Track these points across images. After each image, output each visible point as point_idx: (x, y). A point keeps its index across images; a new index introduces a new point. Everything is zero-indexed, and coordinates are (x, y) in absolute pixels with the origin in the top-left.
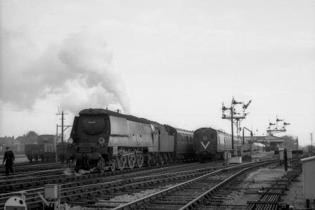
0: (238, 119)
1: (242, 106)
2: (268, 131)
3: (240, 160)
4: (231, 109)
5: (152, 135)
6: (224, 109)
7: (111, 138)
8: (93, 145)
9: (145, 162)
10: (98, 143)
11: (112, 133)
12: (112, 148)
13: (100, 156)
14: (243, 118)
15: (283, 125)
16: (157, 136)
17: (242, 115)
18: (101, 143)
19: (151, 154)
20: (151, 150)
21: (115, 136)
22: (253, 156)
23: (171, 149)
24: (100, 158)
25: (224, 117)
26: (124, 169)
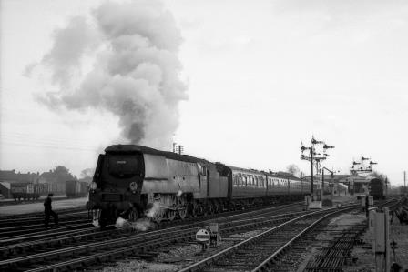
0: (318, 160)
1: (322, 145)
2: (351, 171)
3: (320, 205)
4: (311, 149)
5: (199, 177)
6: (303, 148)
7: (145, 183)
8: (123, 191)
9: (190, 212)
10: (129, 189)
11: (146, 177)
12: (147, 195)
13: (131, 205)
14: (323, 159)
15: (369, 165)
16: (205, 178)
17: (322, 156)
18: (132, 188)
19: (198, 201)
20: (197, 196)
21: (150, 179)
22: (334, 201)
23: (224, 194)
24: (131, 209)
25: (303, 157)
26: (163, 221)
